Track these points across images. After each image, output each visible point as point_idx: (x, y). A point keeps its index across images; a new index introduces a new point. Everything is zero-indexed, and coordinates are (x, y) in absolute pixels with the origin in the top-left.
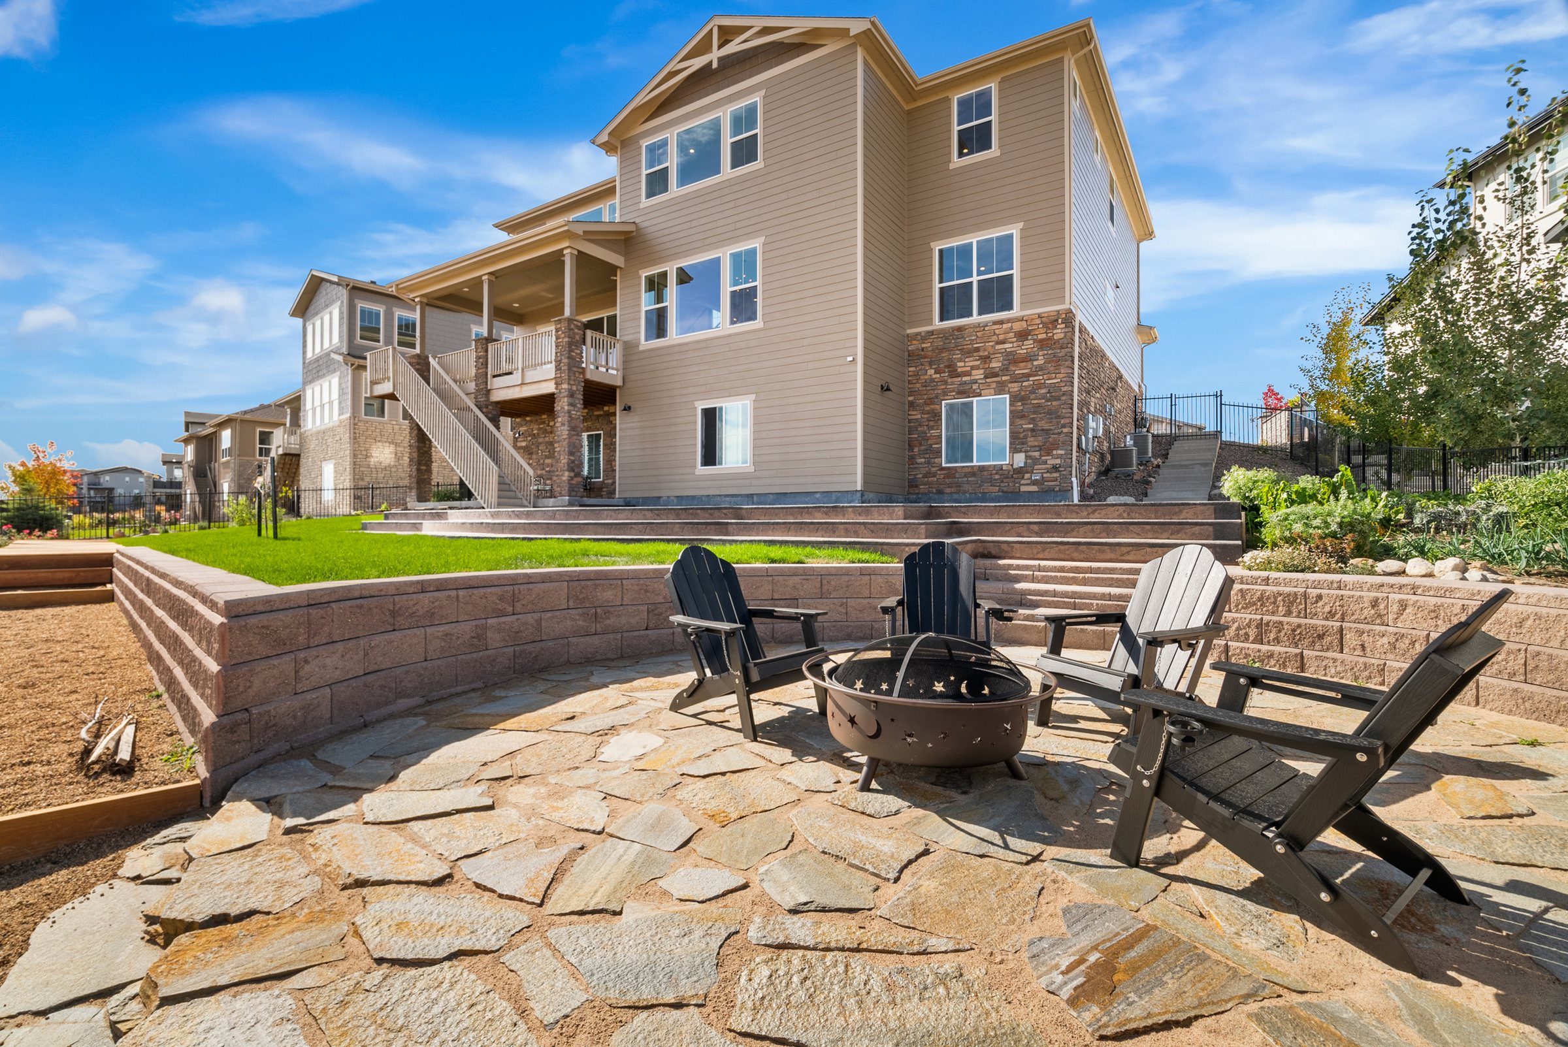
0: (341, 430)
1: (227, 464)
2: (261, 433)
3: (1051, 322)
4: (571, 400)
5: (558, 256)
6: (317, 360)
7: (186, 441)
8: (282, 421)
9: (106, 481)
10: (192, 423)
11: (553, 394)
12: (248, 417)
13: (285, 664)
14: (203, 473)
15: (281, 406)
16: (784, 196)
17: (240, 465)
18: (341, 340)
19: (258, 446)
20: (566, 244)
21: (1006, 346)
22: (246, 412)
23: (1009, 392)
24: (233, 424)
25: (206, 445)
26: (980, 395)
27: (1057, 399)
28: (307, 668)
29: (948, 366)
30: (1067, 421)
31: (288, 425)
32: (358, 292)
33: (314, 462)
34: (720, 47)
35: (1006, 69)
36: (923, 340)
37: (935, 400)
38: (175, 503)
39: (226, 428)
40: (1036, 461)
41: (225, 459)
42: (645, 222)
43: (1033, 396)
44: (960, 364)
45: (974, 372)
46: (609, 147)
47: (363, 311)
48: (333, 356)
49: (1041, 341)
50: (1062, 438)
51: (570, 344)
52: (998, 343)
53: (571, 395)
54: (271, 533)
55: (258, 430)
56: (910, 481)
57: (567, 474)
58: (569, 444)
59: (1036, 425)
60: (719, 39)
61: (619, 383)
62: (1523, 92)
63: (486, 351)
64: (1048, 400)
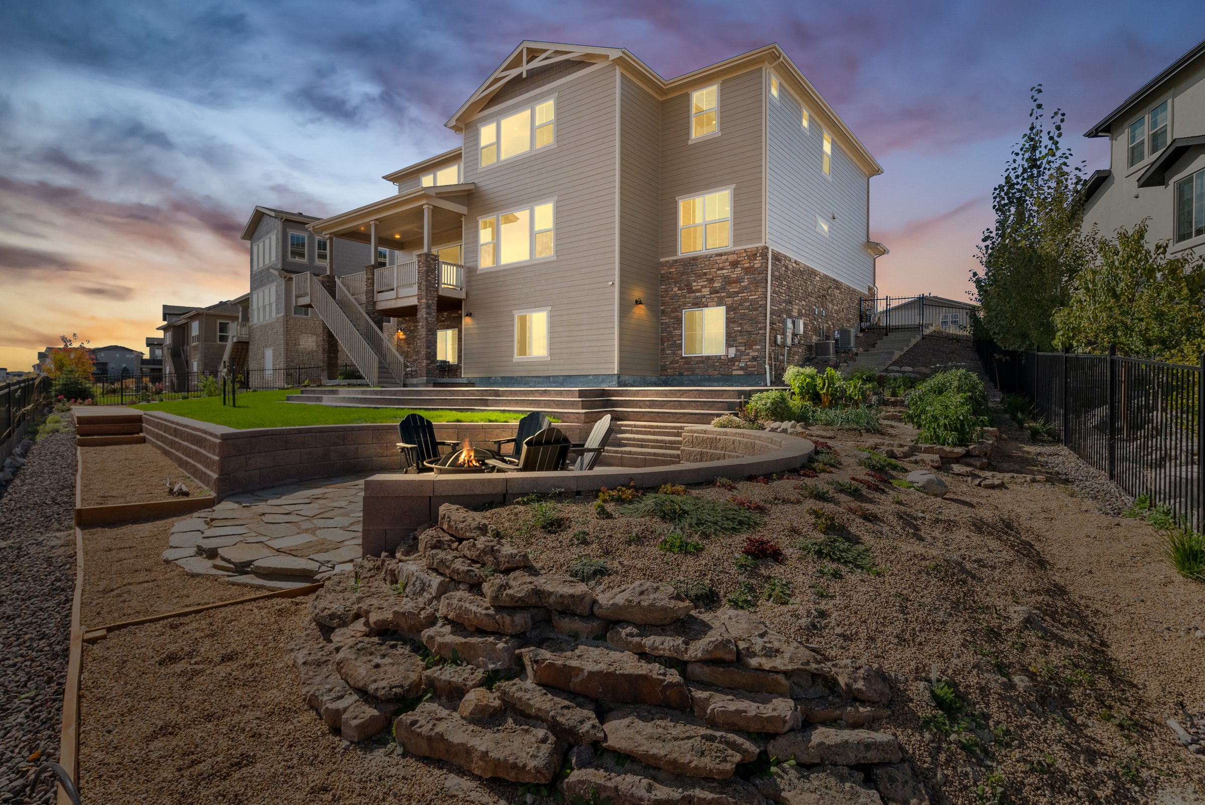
0: (277, 325)
1: (196, 347)
2: (221, 324)
3: (752, 256)
4: (428, 310)
5: (420, 210)
6: (261, 272)
7: (166, 329)
8: (236, 315)
9: (102, 357)
10: (169, 314)
11: (416, 306)
12: (210, 312)
13: (242, 459)
14: (178, 353)
15: (235, 304)
16: (569, 168)
17: (206, 349)
18: (277, 259)
19: (219, 334)
20: (424, 202)
21: (724, 271)
22: (209, 308)
23: (725, 305)
24: (200, 318)
25: (181, 332)
26: (707, 307)
27: (756, 309)
28: (250, 461)
29: (687, 285)
30: (762, 325)
31: (240, 320)
32: (288, 223)
33: (258, 348)
34: (528, 62)
35: (725, 74)
36: (671, 266)
37: (678, 309)
38: (157, 376)
39: (194, 321)
40: (742, 353)
41: (194, 344)
42: (482, 183)
43: (740, 308)
44: (694, 284)
45: (703, 290)
46: (456, 129)
47: (292, 237)
48: (271, 270)
49: (747, 268)
50: (759, 337)
51: (427, 271)
52: (719, 269)
53: (428, 306)
54: (231, 403)
55: (219, 321)
56: (662, 366)
57: (425, 361)
58: (427, 341)
59: (742, 328)
60: (527, 56)
61: (463, 296)
62: (1039, 106)
63: (373, 274)
64: (750, 311)
